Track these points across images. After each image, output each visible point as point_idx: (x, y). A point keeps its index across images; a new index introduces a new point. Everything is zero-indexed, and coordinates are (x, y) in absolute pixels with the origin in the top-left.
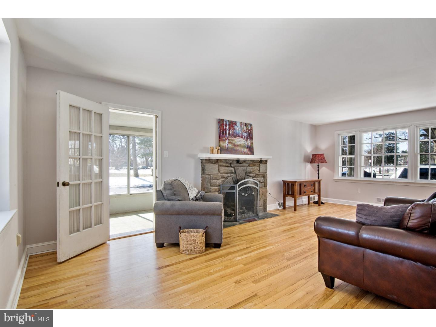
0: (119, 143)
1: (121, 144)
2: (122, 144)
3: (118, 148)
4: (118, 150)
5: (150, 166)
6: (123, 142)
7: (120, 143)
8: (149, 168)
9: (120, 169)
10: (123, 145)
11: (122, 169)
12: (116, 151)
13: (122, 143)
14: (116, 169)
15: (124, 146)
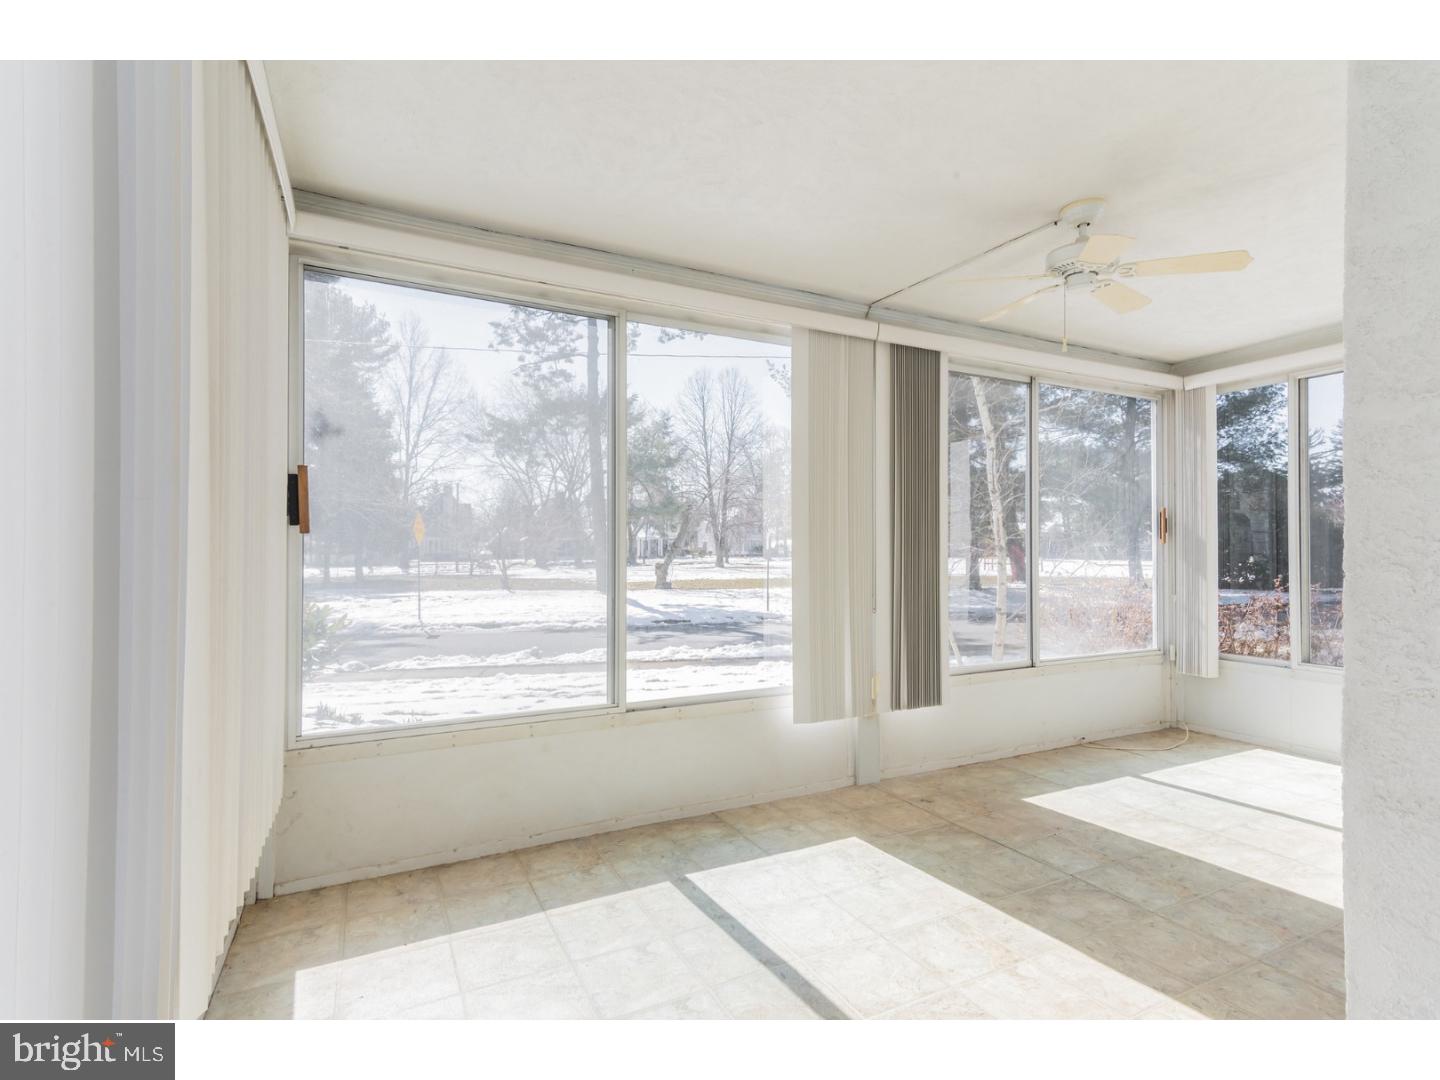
0: (546, 484)
1: (553, 488)
2: (556, 487)
3: (544, 499)
4: (544, 504)
5: (640, 557)
6: (558, 480)
7: (551, 482)
8: (639, 561)
9: (552, 565)
10: (561, 488)
11: (557, 565)
12: (540, 508)
13: (556, 482)
14: (538, 565)
15: (563, 494)
